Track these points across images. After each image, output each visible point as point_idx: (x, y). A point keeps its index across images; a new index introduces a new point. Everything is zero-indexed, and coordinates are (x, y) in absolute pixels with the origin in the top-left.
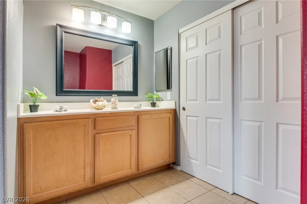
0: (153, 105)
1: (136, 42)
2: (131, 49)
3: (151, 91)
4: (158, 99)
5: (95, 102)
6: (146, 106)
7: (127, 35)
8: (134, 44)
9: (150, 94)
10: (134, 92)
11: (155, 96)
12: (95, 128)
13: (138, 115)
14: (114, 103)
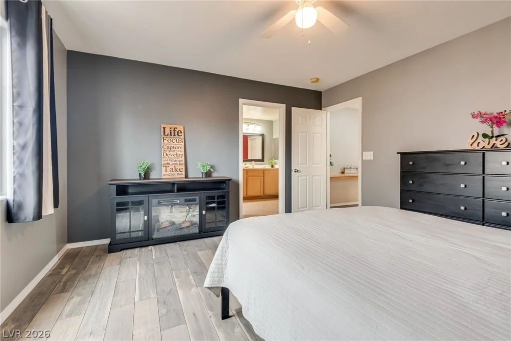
0: (272, 166)
1: (263, 134)
2: (261, 137)
3: (272, 160)
4: (275, 164)
5: (245, 164)
6: (268, 167)
7: (259, 131)
8: (263, 135)
9: (270, 161)
10: (263, 160)
11: (273, 162)
12: (247, 174)
13: (264, 171)
14: (253, 165)
